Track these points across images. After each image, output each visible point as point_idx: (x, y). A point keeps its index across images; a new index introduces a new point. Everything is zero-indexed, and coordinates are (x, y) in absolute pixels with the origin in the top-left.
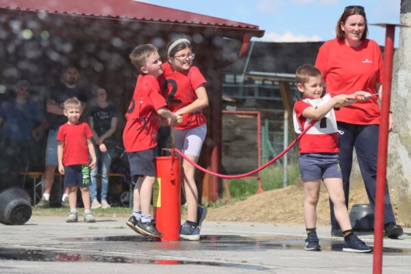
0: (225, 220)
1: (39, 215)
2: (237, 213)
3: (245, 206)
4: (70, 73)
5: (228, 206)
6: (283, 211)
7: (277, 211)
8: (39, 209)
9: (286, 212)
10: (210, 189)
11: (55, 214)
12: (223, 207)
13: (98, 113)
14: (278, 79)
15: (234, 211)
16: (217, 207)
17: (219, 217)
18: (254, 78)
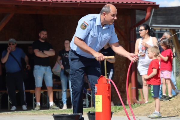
0: (140, 115)
1: (36, 115)
2: (147, 110)
3: (151, 106)
4: (44, 34)
5: (142, 107)
6: (174, 109)
7: (170, 109)
8: (36, 111)
9: (175, 110)
10: (132, 96)
11: (45, 114)
12: (139, 107)
13: (65, 54)
14: (170, 28)
15: (145, 110)
16: (135, 107)
17: (137, 113)
18: (155, 28)
